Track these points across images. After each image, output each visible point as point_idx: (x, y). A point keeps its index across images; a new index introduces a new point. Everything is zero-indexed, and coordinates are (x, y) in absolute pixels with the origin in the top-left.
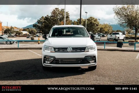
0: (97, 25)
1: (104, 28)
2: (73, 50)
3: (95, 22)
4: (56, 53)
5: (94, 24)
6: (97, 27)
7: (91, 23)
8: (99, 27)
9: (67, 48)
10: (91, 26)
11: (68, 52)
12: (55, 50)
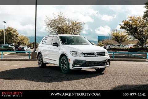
0: (17, 36)
1: (24, 40)
2: (98, 54)
3: (14, 33)
4: (85, 57)
5: (13, 35)
6: (16, 38)
7: (10, 34)
8: (18, 38)
9: (93, 53)
10: (10, 37)
11: (94, 56)
12: (84, 55)
